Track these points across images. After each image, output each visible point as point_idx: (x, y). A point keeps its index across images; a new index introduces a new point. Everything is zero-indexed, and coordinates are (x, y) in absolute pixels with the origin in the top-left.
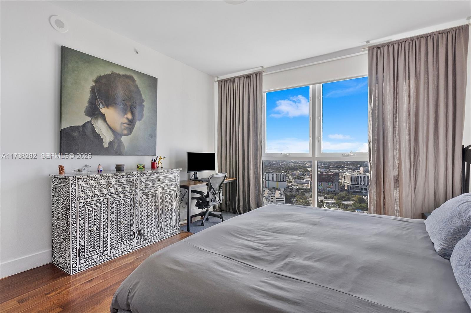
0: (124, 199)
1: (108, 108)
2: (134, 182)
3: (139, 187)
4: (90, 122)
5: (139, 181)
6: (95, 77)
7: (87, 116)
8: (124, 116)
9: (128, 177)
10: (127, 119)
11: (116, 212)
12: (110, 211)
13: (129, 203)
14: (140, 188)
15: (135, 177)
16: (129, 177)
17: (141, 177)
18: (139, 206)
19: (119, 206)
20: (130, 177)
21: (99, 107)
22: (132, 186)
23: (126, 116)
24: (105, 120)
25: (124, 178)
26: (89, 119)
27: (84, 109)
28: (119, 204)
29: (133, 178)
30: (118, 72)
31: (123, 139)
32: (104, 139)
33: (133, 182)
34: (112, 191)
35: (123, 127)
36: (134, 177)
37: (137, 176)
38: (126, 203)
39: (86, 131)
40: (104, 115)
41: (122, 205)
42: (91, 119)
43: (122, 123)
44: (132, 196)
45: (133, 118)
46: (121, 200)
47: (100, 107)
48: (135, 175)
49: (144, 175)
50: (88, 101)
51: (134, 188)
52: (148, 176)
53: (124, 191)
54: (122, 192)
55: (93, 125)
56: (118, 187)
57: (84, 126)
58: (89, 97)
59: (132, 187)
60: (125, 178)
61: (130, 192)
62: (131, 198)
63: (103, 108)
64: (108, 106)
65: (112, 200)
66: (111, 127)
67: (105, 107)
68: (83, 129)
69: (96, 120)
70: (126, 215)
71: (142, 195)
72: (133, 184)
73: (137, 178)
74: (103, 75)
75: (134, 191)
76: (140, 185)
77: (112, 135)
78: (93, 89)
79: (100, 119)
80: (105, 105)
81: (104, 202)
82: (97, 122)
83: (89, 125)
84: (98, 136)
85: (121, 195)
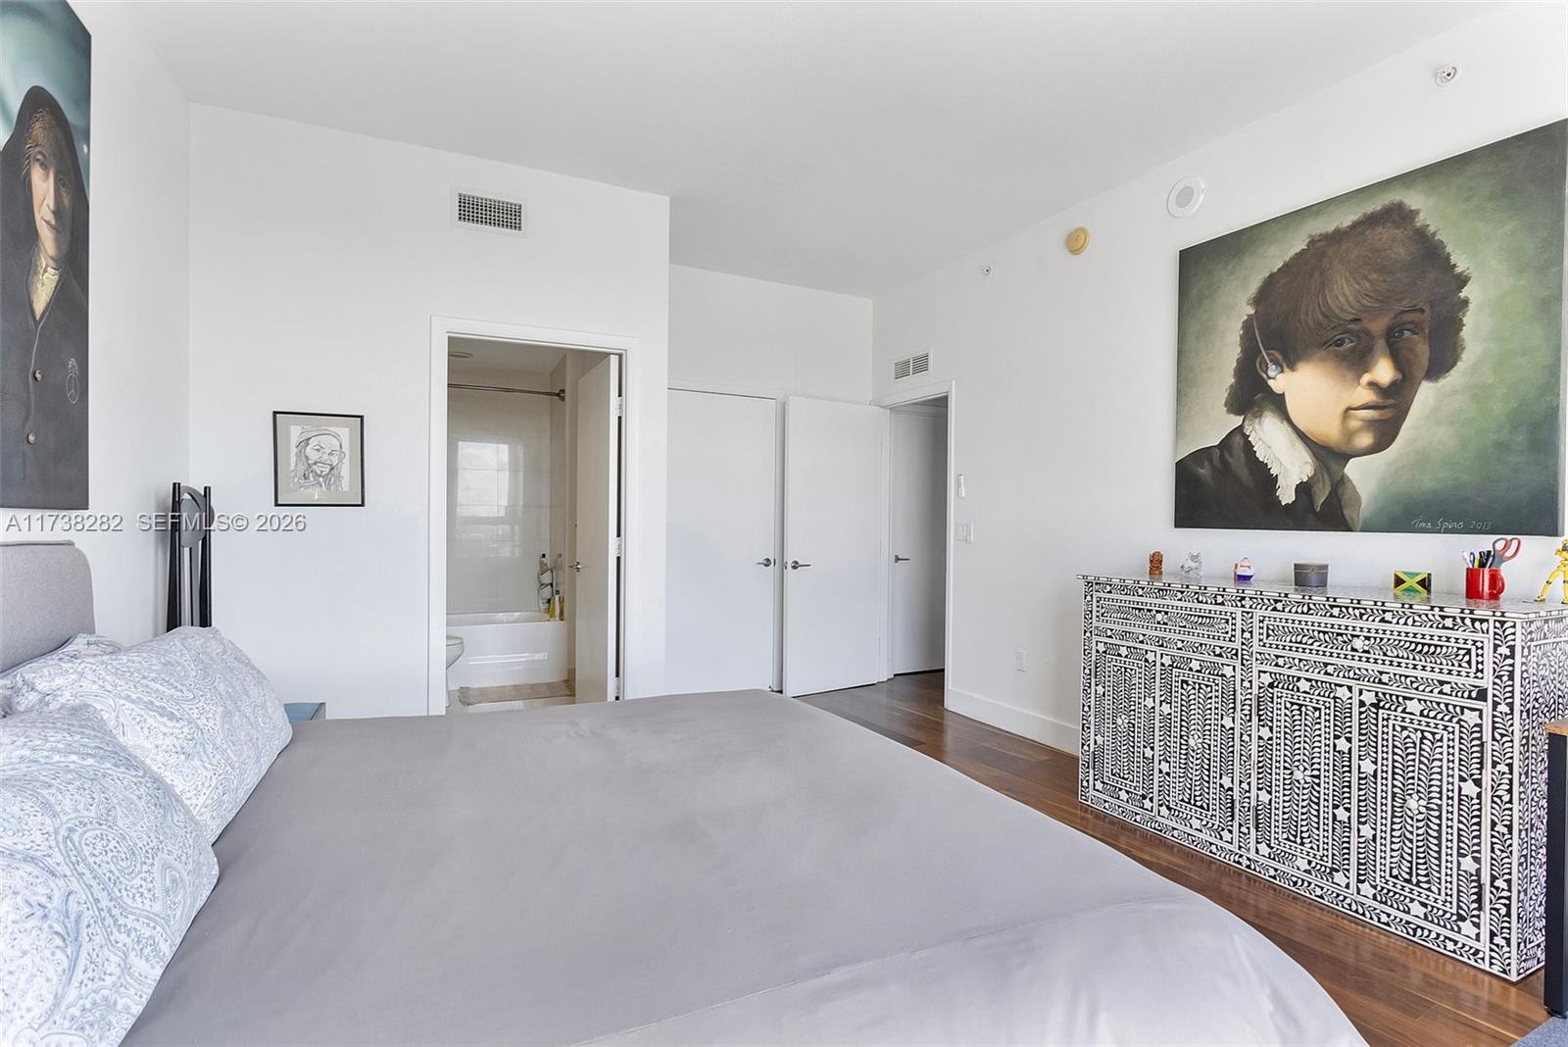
0: (1200, 671)
1: (1293, 371)
2: (1239, 627)
3: (1256, 647)
4: (1241, 427)
5: (1257, 624)
6: (1254, 286)
7: (1232, 415)
8: (1360, 377)
9: (1216, 604)
10: (1373, 385)
11: (1176, 700)
12: (1162, 693)
13: (1218, 691)
14: (1260, 654)
15: (1243, 606)
16: (1219, 604)
17: (1268, 613)
18: (1255, 718)
19: (1185, 686)
20: (1222, 604)
21: (1265, 376)
22: (1229, 636)
23: (1366, 378)
24: (1284, 415)
25: (1202, 602)
26: (1237, 421)
27: (1224, 396)
28: (1186, 682)
29: (1233, 610)
30: (1330, 228)
31: (1353, 469)
32: (1279, 477)
33: (1235, 625)
34: (1168, 635)
35: (1354, 424)
36: (1237, 606)
37: (1251, 607)
38: (1207, 686)
39: (1231, 460)
40: (1282, 396)
41: (1194, 688)
42: (1244, 421)
43: (1350, 409)
44: (1228, 671)
45: (1400, 376)
46: (1191, 669)
47: (1267, 375)
48: (1240, 601)
49: (1279, 606)
50: (1235, 370)
51: (1237, 645)
52: (1297, 612)
53: (1201, 645)
54: (1197, 648)
55: (1249, 436)
56: (1185, 627)
57: (1226, 443)
58: (1237, 357)
59: (1230, 641)
60: (1206, 603)
61: (1220, 655)
62: (1225, 676)
63: (1280, 376)
64: (1295, 362)
65: (1167, 661)
66: (1303, 434)
67: (1285, 368)
68: (1222, 455)
69: (1257, 421)
70: (1208, 727)
71: (1266, 679)
72: (1235, 630)
73: (1248, 613)
74: (1280, 264)
75: (1236, 654)
76: (1260, 640)
77: (1310, 461)
78: (1248, 326)
79: (1270, 413)
80: (1284, 365)
81: (1146, 660)
82: (1260, 424)
83: (1238, 439)
84: (1263, 468)
85: (1191, 655)
